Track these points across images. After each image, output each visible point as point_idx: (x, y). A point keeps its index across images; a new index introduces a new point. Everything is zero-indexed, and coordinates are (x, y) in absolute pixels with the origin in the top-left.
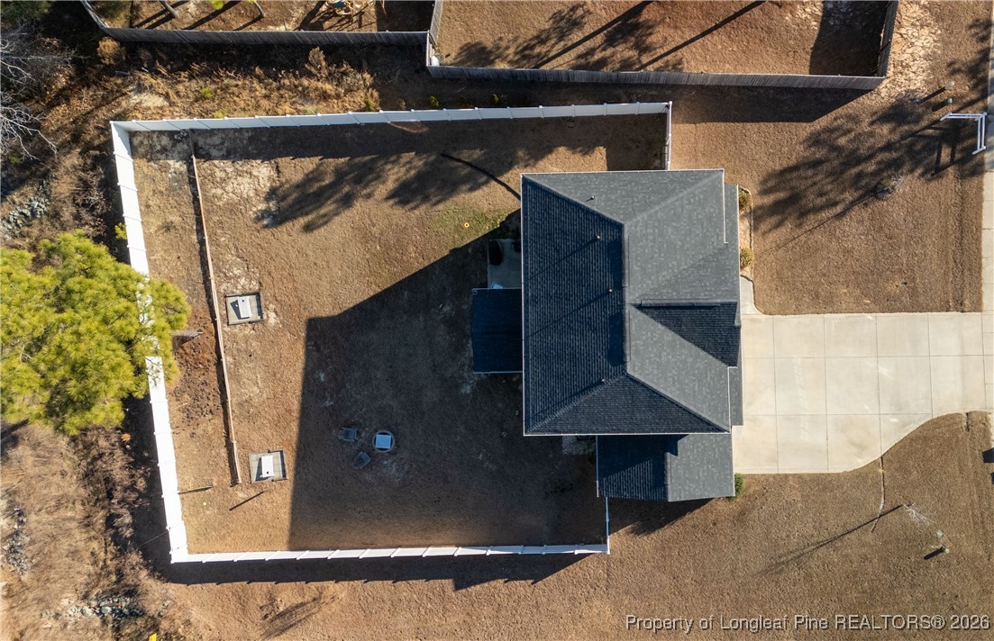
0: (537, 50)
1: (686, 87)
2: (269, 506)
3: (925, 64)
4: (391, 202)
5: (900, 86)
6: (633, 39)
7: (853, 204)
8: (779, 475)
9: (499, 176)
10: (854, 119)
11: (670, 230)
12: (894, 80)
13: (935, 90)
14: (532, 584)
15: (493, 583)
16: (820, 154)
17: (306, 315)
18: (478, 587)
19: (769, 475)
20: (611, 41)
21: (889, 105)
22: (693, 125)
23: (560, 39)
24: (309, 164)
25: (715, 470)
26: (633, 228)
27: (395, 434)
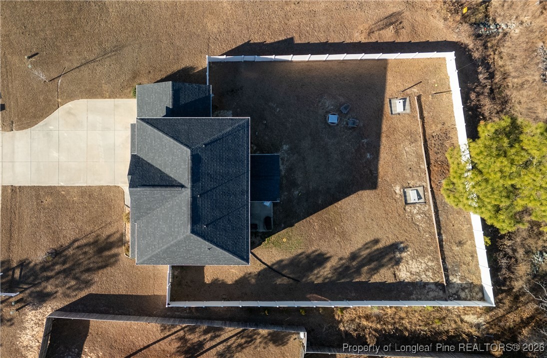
0: (243, 341)
1: (159, 316)
2: (399, 84)
3: (26, 325)
4: (328, 255)
5: (41, 312)
6: (188, 345)
7: (69, 247)
8: (114, 98)
9: (266, 268)
10: (66, 295)
11: (166, 230)
12: (43, 316)
13: (21, 310)
14: (250, 41)
15: (272, 41)
16: (85, 276)
17: (378, 191)
18: (281, 39)
19: (119, 98)
20: (201, 344)
21: (47, 302)
22: (155, 294)
23: (229, 347)
24: (376, 278)
25: (147, 99)
26: (185, 231)
27: (326, 123)
